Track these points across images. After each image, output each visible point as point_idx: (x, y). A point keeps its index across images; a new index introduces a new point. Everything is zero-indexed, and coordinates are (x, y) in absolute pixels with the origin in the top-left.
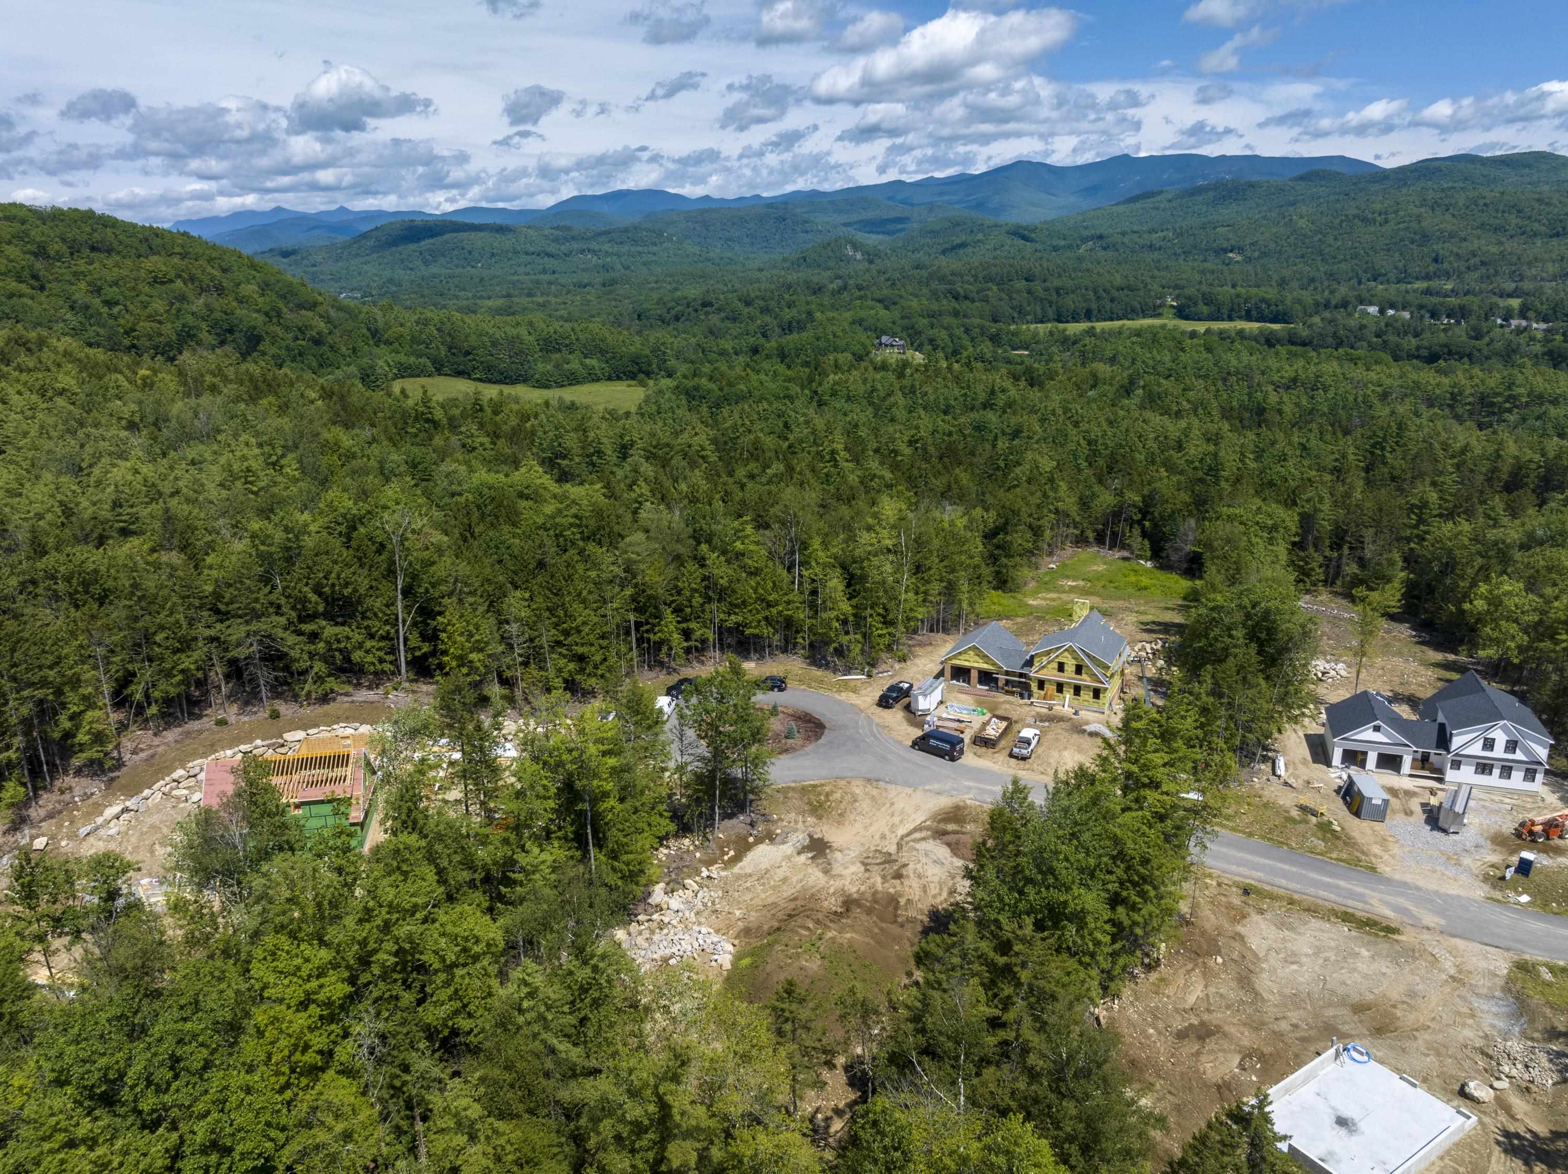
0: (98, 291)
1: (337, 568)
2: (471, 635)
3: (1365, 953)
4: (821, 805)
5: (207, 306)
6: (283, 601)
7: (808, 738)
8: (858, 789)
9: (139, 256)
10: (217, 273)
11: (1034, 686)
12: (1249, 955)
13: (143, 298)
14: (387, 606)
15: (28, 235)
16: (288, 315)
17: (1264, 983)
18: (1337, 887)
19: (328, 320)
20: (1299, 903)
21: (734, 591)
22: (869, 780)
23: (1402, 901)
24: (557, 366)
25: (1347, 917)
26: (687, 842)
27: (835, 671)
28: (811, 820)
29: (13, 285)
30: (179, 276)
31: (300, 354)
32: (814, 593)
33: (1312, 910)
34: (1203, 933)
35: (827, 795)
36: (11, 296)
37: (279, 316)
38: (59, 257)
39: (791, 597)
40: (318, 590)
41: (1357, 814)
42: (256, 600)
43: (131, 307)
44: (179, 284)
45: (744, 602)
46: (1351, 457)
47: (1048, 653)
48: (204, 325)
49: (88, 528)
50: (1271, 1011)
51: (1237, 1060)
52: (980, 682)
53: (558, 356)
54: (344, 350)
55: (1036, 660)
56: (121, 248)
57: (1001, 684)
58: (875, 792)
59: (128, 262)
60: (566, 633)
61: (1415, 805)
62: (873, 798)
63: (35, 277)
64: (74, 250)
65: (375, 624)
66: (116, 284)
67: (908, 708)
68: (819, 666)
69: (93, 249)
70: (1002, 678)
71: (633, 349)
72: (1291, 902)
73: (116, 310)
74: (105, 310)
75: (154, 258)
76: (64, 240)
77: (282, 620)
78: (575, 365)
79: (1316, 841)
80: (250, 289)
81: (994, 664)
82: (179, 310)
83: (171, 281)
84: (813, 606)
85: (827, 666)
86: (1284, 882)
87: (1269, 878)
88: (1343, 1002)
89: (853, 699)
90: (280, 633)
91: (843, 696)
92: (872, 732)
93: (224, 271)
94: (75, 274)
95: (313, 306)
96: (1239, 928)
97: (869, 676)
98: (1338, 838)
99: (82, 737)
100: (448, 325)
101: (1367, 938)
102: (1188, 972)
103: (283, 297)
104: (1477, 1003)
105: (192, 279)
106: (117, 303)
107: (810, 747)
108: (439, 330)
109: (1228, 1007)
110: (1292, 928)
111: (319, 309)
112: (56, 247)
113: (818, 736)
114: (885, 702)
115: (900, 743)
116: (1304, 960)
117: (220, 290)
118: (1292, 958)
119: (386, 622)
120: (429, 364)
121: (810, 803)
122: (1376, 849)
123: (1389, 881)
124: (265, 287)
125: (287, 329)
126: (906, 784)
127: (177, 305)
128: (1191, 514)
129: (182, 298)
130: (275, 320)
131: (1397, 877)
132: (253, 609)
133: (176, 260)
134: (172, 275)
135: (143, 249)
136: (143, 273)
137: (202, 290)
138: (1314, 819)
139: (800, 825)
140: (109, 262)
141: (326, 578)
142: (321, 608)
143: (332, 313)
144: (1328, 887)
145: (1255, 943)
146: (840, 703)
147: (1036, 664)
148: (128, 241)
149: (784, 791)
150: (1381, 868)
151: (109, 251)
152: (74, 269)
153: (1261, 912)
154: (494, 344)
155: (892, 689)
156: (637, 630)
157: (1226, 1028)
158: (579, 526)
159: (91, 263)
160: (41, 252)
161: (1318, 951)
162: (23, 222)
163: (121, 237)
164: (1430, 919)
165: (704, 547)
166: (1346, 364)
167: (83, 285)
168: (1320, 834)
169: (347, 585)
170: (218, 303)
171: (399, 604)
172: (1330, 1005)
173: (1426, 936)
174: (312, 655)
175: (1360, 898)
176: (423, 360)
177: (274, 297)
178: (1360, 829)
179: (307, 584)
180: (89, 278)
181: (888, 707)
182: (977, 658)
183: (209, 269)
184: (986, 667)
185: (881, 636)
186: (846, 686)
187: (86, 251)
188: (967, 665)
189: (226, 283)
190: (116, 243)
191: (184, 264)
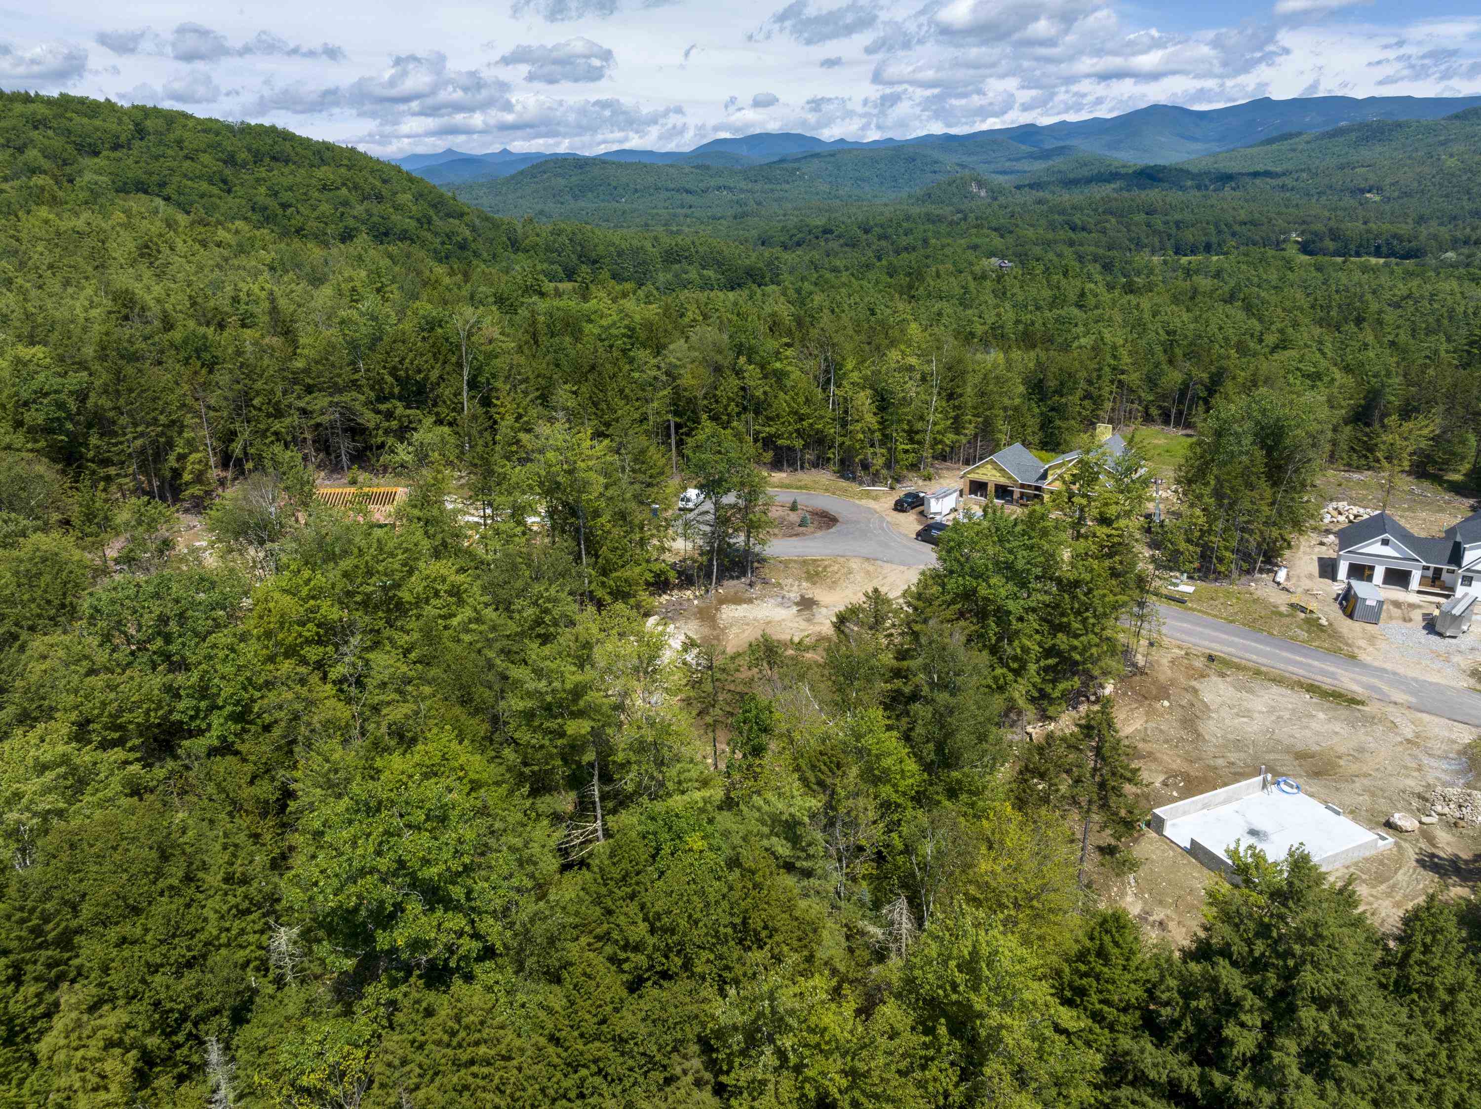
0: (276, 194)
1: (411, 355)
2: (519, 417)
3: (1321, 715)
4: (817, 574)
5: (367, 211)
6: (364, 381)
7: (820, 528)
8: (854, 564)
9: (312, 166)
10: (378, 184)
12: (1198, 704)
13: (312, 202)
14: (455, 395)
15: (219, 145)
16: (437, 222)
17: (1210, 728)
18: (1310, 665)
19: (474, 229)
20: (1266, 674)
21: (770, 405)
22: (868, 559)
23: (1375, 682)
24: (676, 276)
25: (1312, 689)
26: (688, 593)
27: (861, 483)
28: (805, 584)
29: (204, 186)
30: (344, 184)
31: (447, 258)
32: (846, 411)
33: (1278, 681)
34: (1155, 682)
35: (825, 567)
36: (202, 196)
37: (429, 223)
38: (244, 165)
39: (822, 413)
40: (393, 372)
41: (1351, 616)
42: (339, 375)
43: (302, 209)
44: (344, 191)
45: (778, 416)
46: (1443, 354)
47: (1061, 465)
48: (363, 228)
49: (210, 315)
50: (1211, 750)
51: (1161, 778)
52: (998, 497)
53: (677, 266)
54: (485, 254)
55: (1050, 473)
56: (296, 159)
57: (1016, 496)
58: (871, 568)
59: (303, 171)
60: (608, 425)
61: (1417, 616)
62: (868, 573)
63: (225, 182)
64: (258, 158)
65: (443, 410)
66: (290, 189)
67: (922, 513)
68: (848, 479)
69: (274, 159)
70: (1017, 491)
71: (748, 262)
72: (1258, 673)
73: (290, 211)
74: (280, 211)
75: (325, 168)
76: (249, 150)
77: (362, 398)
78: (693, 275)
79: (1299, 631)
80: (405, 198)
81: (1010, 478)
82: (342, 214)
83: (338, 188)
84: (844, 424)
85: (854, 479)
86: (1254, 657)
87: (1241, 654)
88: (1288, 750)
89: (872, 504)
90: (357, 406)
91: (864, 502)
92: (882, 529)
93: (385, 182)
94: (258, 180)
95: (461, 215)
96: (1194, 683)
97: (892, 488)
98: (1323, 631)
99: (187, 477)
100: (580, 236)
101: (1327, 705)
102: (1132, 710)
103: (434, 206)
104: (1426, 760)
105: (356, 187)
106: (290, 206)
107: (819, 534)
108: (571, 240)
109: (1166, 741)
110: (1250, 691)
111: (466, 218)
112: (243, 156)
113: (829, 527)
114: (899, 507)
115: (906, 536)
116: (1256, 715)
117: (380, 198)
118: (1247, 714)
119: (454, 410)
120: (560, 269)
121: (808, 572)
122: (1362, 643)
123: (1364, 666)
124: (419, 197)
125: (436, 234)
126: (903, 564)
127: (341, 209)
129: (346, 203)
130: (426, 226)
131: (1376, 664)
132: (336, 384)
133: (343, 170)
134: (339, 183)
135: (317, 161)
136: (314, 181)
137: (365, 198)
138: (1303, 615)
139: (795, 588)
140: (286, 171)
141: (401, 362)
142: (396, 390)
143: (477, 222)
144: (1300, 664)
145: (1207, 697)
146: (858, 506)
147: (1050, 478)
148: (304, 152)
149: (786, 563)
150: (1363, 657)
151: (287, 162)
152: (257, 175)
153: (1222, 675)
154: (619, 255)
155: (908, 495)
156: (676, 433)
157: (1158, 755)
158: (630, 337)
159: (271, 171)
160: (230, 160)
161: (1272, 710)
162: (217, 134)
163: (299, 149)
164: (1400, 697)
165: (742, 360)
166: (1466, 283)
167: (262, 190)
168: (1305, 627)
169: (419, 371)
170: (376, 209)
171: (465, 394)
172: (1273, 751)
173: (1390, 709)
174: (387, 432)
175: (1333, 676)
176: (555, 267)
177: (426, 206)
178: (1348, 627)
179: (385, 367)
180: (268, 183)
181: (903, 510)
182: (994, 472)
183: (371, 180)
184: (1003, 481)
185: (906, 452)
186: (868, 495)
187: (267, 160)
188: (984, 479)
189: (384, 192)
190: (293, 154)
191: (350, 174)
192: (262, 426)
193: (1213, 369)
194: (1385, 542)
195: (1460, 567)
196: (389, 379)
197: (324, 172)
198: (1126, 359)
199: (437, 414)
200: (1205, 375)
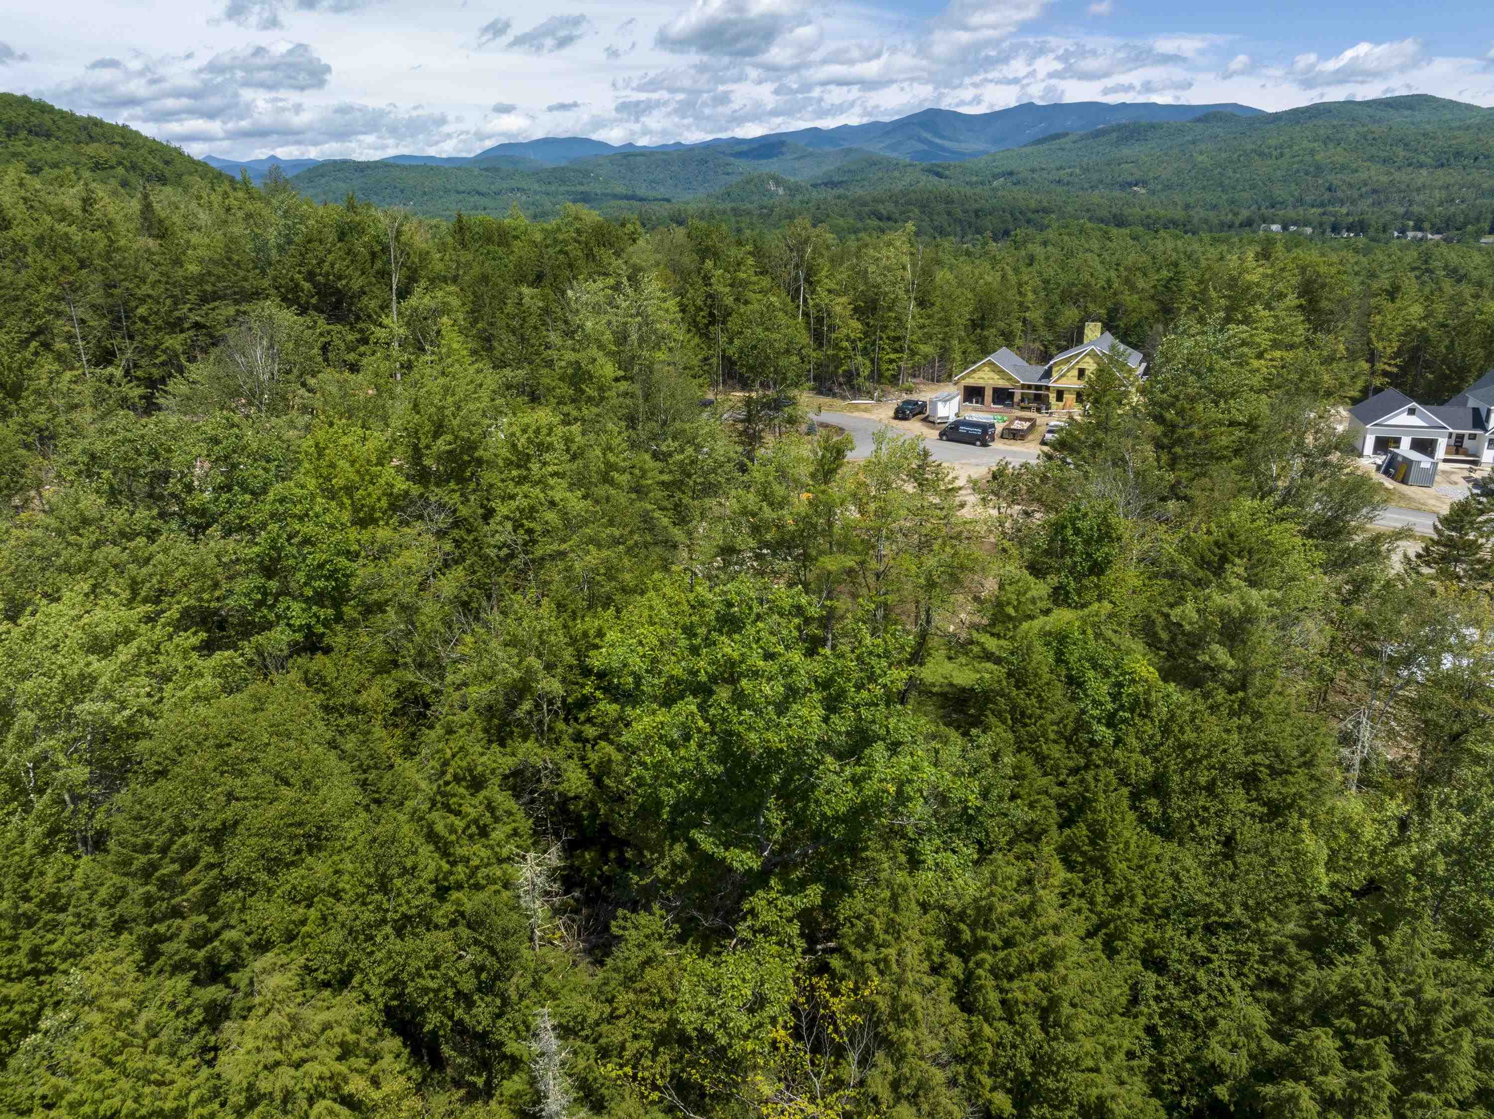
9: (79, 143)
10: (158, 164)
11: (1052, 397)
14: (382, 309)
21: (739, 314)
27: (844, 398)
30: (121, 163)
32: (820, 320)
41: (1404, 481)
42: (246, 279)
44: (120, 170)
47: (1068, 360)
52: (996, 402)
55: (1055, 369)
56: (60, 134)
57: (1017, 398)
59: (69, 147)
61: (1457, 478)
64: (12, 131)
67: (925, 420)
69: (31, 132)
70: (1018, 394)
75: (96, 145)
81: (1010, 379)
83: (112, 167)
85: (834, 395)
89: (866, 415)
91: (856, 414)
93: (167, 163)
94: (14, 155)
97: (879, 401)
98: (1393, 493)
105: (134, 167)
114: (901, 414)
122: (1432, 502)
128: (1158, 321)
132: (242, 290)
133: (117, 147)
134: (113, 161)
135: (83, 136)
136: (83, 158)
140: (49, 146)
141: (319, 265)
146: (855, 418)
147: (1055, 375)
148: (67, 128)
151: (48, 136)
152: (12, 149)
155: (903, 404)
159: (30, 145)
163: (61, 124)
165: (709, 264)
171: (395, 306)
178: (1411, 491)
179: (299, 272)
180: (29, 159)
181: (905, 418)
182: (992, 375)
183: (150, 158)
184: (1002, 383)
185: (891, 361)
186: (856, 407)
187: (23, 134)
188: (981, 383)
189: (167, 174)
190: (54, 128)
191: (125, 152)
192: (151, 343)
193: (1109, 305)
194: (1412, 412)
195: (1486, 431)
196: (307, 285)
197: (91, 149)
198: (1031, 296)
199: (361, 331)
200: (1103, 311)
